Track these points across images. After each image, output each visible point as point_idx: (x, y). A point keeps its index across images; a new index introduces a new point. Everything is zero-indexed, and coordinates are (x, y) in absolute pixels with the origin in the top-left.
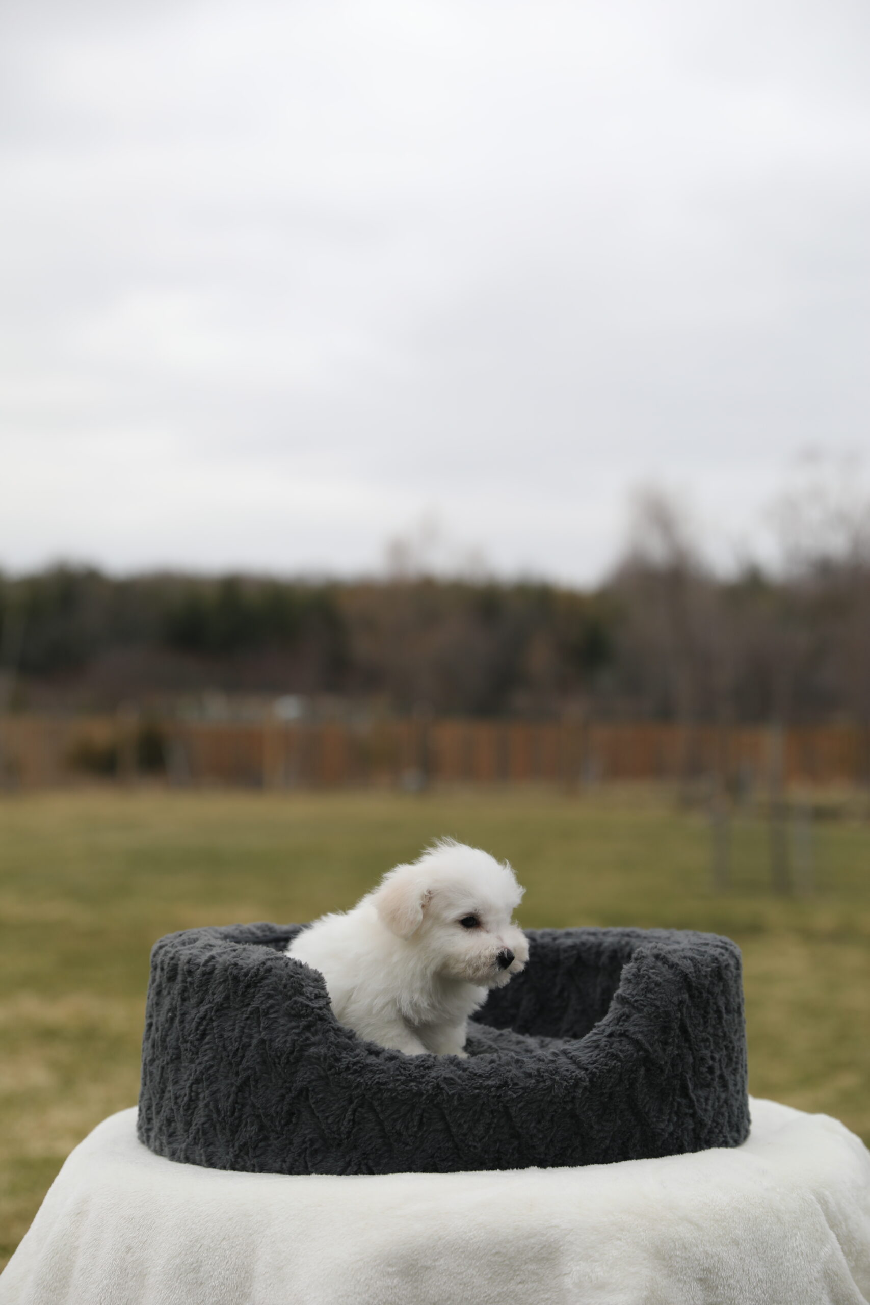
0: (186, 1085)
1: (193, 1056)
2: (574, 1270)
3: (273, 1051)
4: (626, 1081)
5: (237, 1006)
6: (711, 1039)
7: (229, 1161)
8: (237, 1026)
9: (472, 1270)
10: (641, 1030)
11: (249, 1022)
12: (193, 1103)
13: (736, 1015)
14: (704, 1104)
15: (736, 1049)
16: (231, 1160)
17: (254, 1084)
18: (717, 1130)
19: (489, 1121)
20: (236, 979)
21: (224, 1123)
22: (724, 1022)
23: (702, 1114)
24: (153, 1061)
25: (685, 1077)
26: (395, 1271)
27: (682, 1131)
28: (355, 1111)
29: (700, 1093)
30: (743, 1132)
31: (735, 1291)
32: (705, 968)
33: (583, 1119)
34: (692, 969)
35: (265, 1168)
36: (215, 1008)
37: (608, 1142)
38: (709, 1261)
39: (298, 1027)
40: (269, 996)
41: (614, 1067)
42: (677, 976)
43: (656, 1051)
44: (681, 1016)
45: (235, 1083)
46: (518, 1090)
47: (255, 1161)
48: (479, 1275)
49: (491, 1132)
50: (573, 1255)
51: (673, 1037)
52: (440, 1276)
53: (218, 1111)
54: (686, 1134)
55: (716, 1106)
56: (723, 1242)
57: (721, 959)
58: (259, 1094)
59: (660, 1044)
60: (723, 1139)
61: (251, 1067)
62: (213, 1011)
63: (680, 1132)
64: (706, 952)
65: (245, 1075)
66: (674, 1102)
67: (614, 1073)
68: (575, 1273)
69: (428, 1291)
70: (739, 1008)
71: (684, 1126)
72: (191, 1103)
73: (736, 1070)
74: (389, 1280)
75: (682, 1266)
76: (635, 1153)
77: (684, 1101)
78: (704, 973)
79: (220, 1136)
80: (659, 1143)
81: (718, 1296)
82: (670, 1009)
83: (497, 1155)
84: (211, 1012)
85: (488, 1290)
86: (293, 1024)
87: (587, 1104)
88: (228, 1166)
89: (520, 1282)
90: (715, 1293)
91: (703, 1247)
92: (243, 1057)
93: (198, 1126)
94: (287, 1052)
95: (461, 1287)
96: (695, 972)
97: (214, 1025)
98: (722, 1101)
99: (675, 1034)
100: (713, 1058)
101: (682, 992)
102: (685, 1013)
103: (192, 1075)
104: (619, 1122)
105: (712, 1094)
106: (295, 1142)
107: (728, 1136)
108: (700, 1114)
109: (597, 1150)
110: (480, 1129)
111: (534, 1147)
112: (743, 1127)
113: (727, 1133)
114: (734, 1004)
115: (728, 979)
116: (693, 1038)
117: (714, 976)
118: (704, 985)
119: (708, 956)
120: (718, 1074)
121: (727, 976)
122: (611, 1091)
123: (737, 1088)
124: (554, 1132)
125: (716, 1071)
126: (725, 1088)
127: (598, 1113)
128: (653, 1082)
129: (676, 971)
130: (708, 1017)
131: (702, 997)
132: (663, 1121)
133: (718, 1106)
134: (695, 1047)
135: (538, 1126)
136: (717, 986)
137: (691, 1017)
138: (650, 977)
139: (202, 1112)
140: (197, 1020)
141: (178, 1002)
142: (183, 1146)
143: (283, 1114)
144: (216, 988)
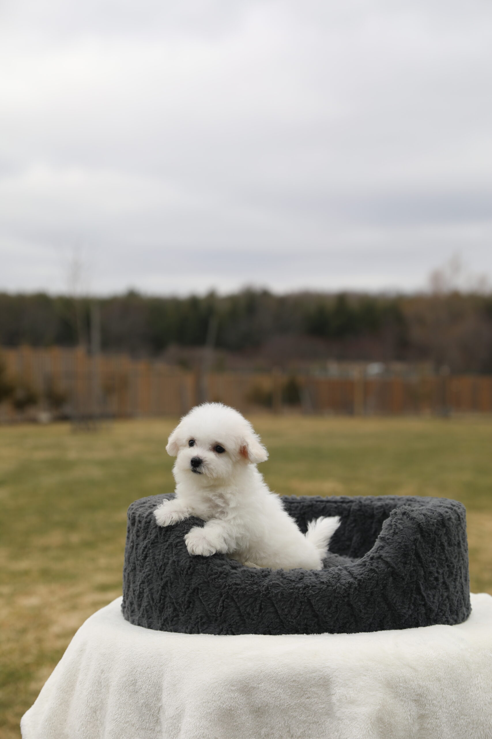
0: (138, 584)
1: (141, 569)
2: (337, 692)
4: (380, 585)
5: (162, 541)
6: (436, 561)
7: (159, 626)
8: (162, 553)
9: (279, 690)
10: (390, 556)
11: (167, 550)
12: (141, 594)
13: (456, 547)
14: (432, 598)
15: (455, 567)
17: (170, 585)
18: (441, 614)
19: (299, 608)
21: (156, 607)
22: (446, 551)
23: (431, 605)
24: (125, 569)
25: (419, 583)
26: (236, 689)
27: (418, 614)
28: (224, 601)
29: (429, 592)
30: (461, 616)
31: (437, 708)
32: (433, 520)
33: (355, 607)
34: (424, 521)
36: (151, 542)
37: (371, 620)
38: (420, 690)
40: (178, 537)
41: (373, 577)
42: (413, 525)
43: (399, 568)
44: (415, 548)
45: (161, 584)
46: (316, 590)
48: (284, 693)
49: (301, 613)
50: (337, 684)
51: (410, 559)
52: (261, 693)
53: (153, 600)
54: (420, 616)
55: (440, 600)
56: (430, 679)
57: (445, 514)
58: (173, 591)
59: (402, 564)
60: (446, 619)
61: (169, 576)
62: (150, 544)
63: (416, 615)
64: (436, 511)
65: (165, 580)
66: (412, 598)
67: (373, 580)
68: (338, 694)
69: (255, 701)
70: (459, 543)
71: (418, 612)
73: (455, 579)
74: (232, 694)
75: (404, 692)
76: (388, 627)
77: (418, 597)
78: (431, 523)
79: (154, 613)
80: (403, 621)
81: (426, 710)
82: (408, 544)
83: (305, 626)
85: (289, 701)
87: (358, 598)
88: (159, 629)
89: (307, 698)
90: (424, 708)
91: (417, 682)
92: (165, 570)
93: (144, 607)
94: (187, 568)
95: (274, 700)
96: (426, 522)
97: (151, 552)
98: (444, 597)
99: (411, 558)
100: (438, 572)
101: (417, 534)
102: (418, 546)
103: (141, 579)
104: (378, 609)
105: (438, 593)
106: (192, 618)
107: (449, 617)
108: (430, 605)
109: (364, 625)
110: (295, 612)
111: (326, 622)
112: (461, 613)
113: (448, 616)
114: (454, 541)
115: (450, 527)
116: (424, 560)
117: (439, 524)
118: (431, 530)
119: (436, 513)
120: (441, 581)
121: (449, 525)
122: (371, 591)
123: (457, 590)
124: (338, 613)
125: (440, 579)
126: (447, 590)
127: (364, 603)
128: (398, 586)
129: (414, 522)
130: (434, 548)
131: (430, 537)
132: (405, 608)
133: (442, 600)
134: (425, 566)
135: (328, 610)
136: (441, 531)
137: (423, 548)
138: (396, 526)
139: (146, 599)
140: (142, 548)
141: (135, 538)
142: (137, 617)
143: (186, 602)
144: (152, 531)
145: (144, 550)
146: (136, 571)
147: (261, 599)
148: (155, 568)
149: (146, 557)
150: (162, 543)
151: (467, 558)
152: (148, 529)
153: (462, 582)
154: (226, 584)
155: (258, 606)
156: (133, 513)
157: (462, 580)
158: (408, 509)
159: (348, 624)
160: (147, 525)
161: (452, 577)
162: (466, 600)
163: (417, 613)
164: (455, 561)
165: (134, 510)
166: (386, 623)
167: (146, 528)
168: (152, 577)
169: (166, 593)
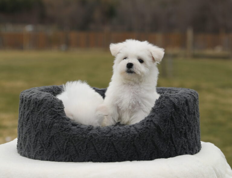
0: (24, 134)
1: (25, 125)
3: (45, 124)
4: (151, 136)
7: (34, 156)
8: (36, 117)
10: (157, 120)
11: (39, 116)
12: (25, 139)
17: (40, 134)
19: (108, 147)
20: (36, 103)
21: (32, 145)
24: (18, 126)
25: (172, 134)
28: (67, 143)
33: (137, 147)
35: (43, 159)
36: (31, 111)
37: (145, 154)
39: (51, 117)
40: (45, 108)
42: (171, 104)
43: (162, 127)
44: (171, 116)
45: (35, 134)
53: (31, 142)
54: (172, 151)
58: (41, 137)
61: (39, 129)
64: (182, 95)
65: (37, 131)
66: (168, 142)
67: (147, 133)
71: (171, 149)
77: (171, 142)
78: (181, 103)
79: (31, 149)
86: (50, 116)
87: (139, 142)
88: (33, 158)
92: (37, 126)
93: (26, 146)
94: (48, 125)
96: (178, 102)
97: (30, 116)
101: (173, 108)
103: (25, 131)
104: (149, 148)
106: (51, 151)
110: (105, 149)
111: (122, 155)
112: (195, 149)
114: (192, 112)
115: (190, 105)
117: (185, 103)
119: (183, 97)
122: (146, 138)
123: (192, 138)
124: (128, 150)
125: (183, 132)
127: (142, 145)
128: (160, 136)
135: (123, 148)
139: (27, 142)
140: (27, 115)
141: (23, 109)
142: (23, 151)
143: (48, 143)
144: (31, 105)
145: (27, 116)
146: (23, 127)
147: (87, 142)
148: (33, 125)
149: (28, 119)
150: (36, 112)
154: (69, 134)
155: (85, 146)
156: (22, 96)
157: (195, 132)
159: (133, 156)
160: (29, 102)
161: (190, 131)
164: (192, 122)
167: (29, 104)
168: (31, 130)
169: (37, 138)
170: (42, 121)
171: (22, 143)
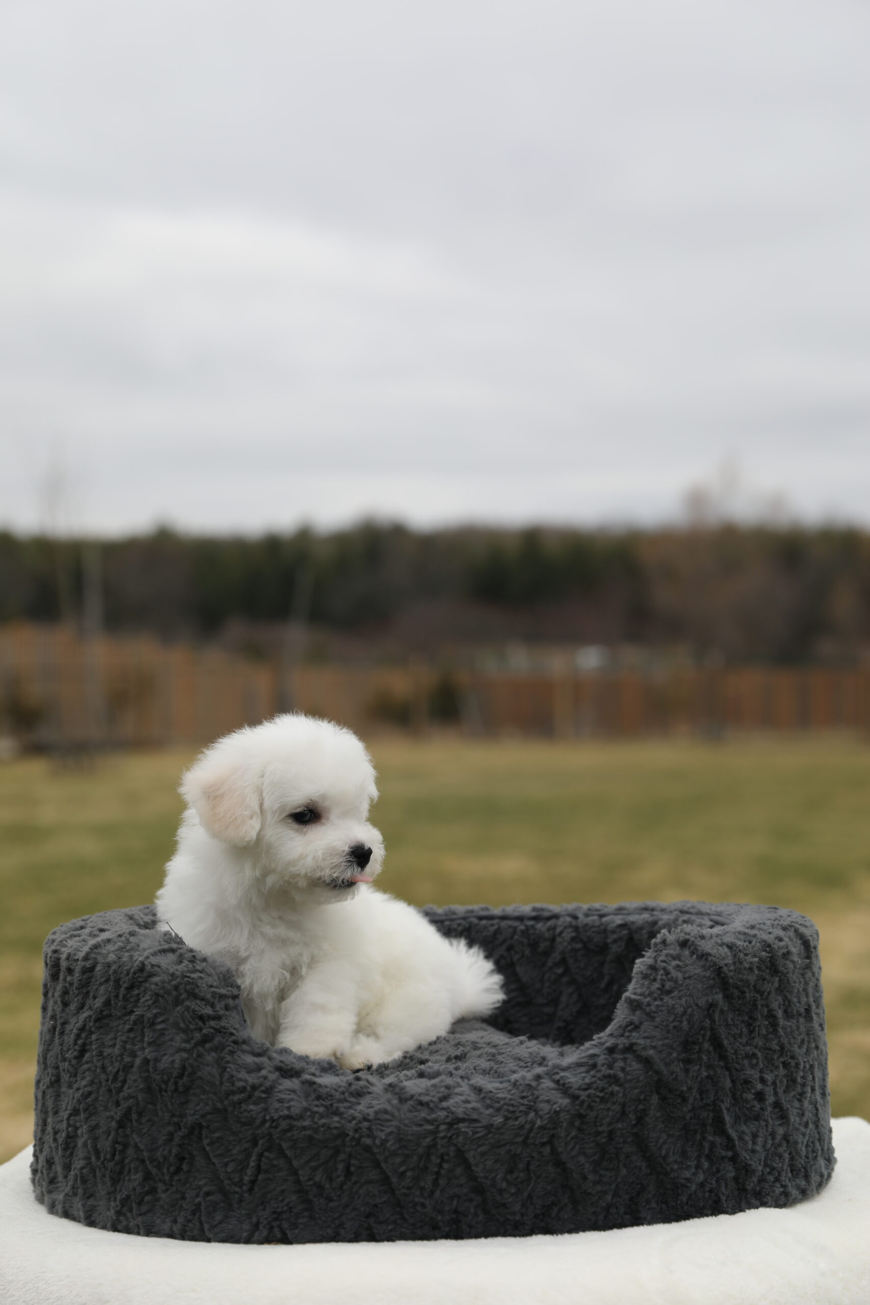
0: (64, 1117)
1: (71, 1080)
3: (158, 1074)
4: (630, 1115)
5: (118, 1014)
6: (759, 1054)
7: (110, 1219)
8: (118, 1041)
10: (654, 1044)
11: (132, 1035)
12: (71, 1140)
13: (802, 1020)
14: (751, 1143)
15: (802, 1067)
16: (112, 1218)
17: (136, 1118)
18: (771, 1178)
19: (438, 1170)
20: (117, 978)
21: (103, 1169)
22: (780, 1030)
23: (748, 1157)
24: (38, 1082)
25: (719, 1106)
27: (717, 1181)
28: (261, 1155)
29: (744, 1128)
30: (815, 1178)
32: (749, 959)
33: (573, 1167)
34: (729, 961)
35: (153, 1231)
36: (94, 1017)
37: (609, 1198)
39: (189, 1042)
40: (157, 1000)
41: (612, 1093)
42: (706, 971)
43: (672, 1073)
44: (711, 1024)
45: (115, 1116)
46: (479, 1129)
47: (139, 1220)
49: (443, 1184)
51: (701, 1053)
53: (97, 1153)
54: (723, 1184)
55: (769, 1146)
57: (777, 945)
58: (144, 1131)
59: (681, 1064)
60: (782, 1190)
61: (133, 1095)
62: (92, 1021)
63: (714, 1182)
64: (755, 936)
65: (125, 1105)
66: (704, 1142)
67: (614, 1104)
70: (808, 1010)
71: (719, 1175)
72: (69, 1140)
73: (802, 1094)
76: (649, 1212)
77: (718, 1140)
78: (747, 965)
79: (100, 1186)
80: (684, 1199)
82: (693, 1015)
83: (454, 1216)
84: (90, 1021)
86: (183, 1037)
87: (578, 1147)
88: (109, 1226)
92: (124, 1081)
93: (76, 1171)
94: (174, 1075)
96: (734, 963)
97: (93, 1040)
98: (778, 1138)
99: (702, 1049)
100: (763, 1081)
101: (714, 991)
102: (717, 1019)
103: (70, 1104)
104: (624, 1171)
105: (763, 1129)
106: (187, 1195)
107: (790, 1185)
108: (745, 1157)
109: (594, 1209)
110: (428, 1182)
111: (504, 1205)
112: (816, 1172)
113: (788, 1180)
114: (798, 1005)
115: (788, 973)
116: (732, 1054)
117: (764, 968)
118: (747, 981)
119: (757, 942)
120: (771, 1101)
121: (786, 969)
122: (610, 1128)
123: (805, 1119)
124: (532, 1185)
125: (768, 1097)
126: (784, 1120)
127: (592, 1158)
128: (671, 1115)
129: (708, 964)
130: (755, 1025)
131: (745, 997)
132: (689, 1167)
133: (772, 1145)
134: (734, 1066)
135: (509, 1177)
136: (768, 982)
137: (727, 1025)
138: (667, 973)
139: (80, 1153)
140: (75, 1031)
141: (59, 1008)
142: (61, 1197)
143: (172, 1159)
144: (97, 990)
145: (78, 1036)
146: (60, 1086)
147: (348, 1150)
148: (103, 1076)
149: (83, 1051)
150: (119, 1018)
151: (825, 1044)
152: (88, 987)
153: (816, 1099)
154: (265, 1116)
155: (341, 1166)
156: (55, 952)
157: (815, 1096)
158: (692, 934)
159: (555, 1210)
160: (85, 976)
161: (794, 1090)
162: (824, 1139)
163: (717, 1178)
164: (799, 1052)
165: (58, 945)
166: (644, 1204)
167: (85, 985)
168: (96, 1099)
169: (127, 1136)
170: (146, 1061)
171: (57, 1160)
